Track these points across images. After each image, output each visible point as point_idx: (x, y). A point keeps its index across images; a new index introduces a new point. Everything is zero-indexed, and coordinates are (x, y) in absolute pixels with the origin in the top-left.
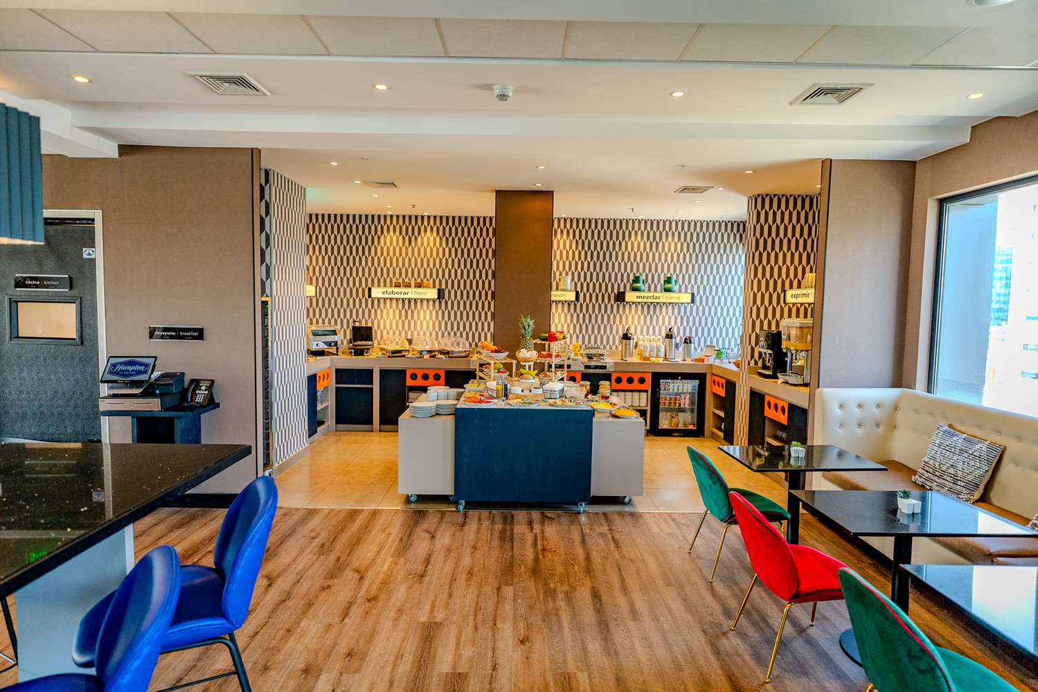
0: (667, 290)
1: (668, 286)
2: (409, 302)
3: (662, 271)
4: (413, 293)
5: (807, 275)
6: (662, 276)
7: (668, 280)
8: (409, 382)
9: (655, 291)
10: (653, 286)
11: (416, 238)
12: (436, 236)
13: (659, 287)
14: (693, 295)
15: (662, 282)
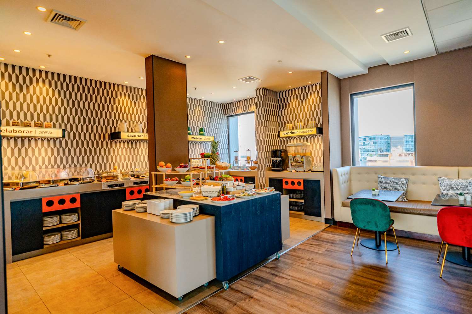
0: (200, 135)
1: (201, 133)
2: (23, 141)
3: (198, 126)
4: (35, 132)
5: (287, 125)
6: (198, 128)
7: (201, 130)
8: (45, 209)
9: (195, 134)
10: (194, 133)
11: (28, 87)
12: (48, 87)
13: (197, 133)
14: (215, 137)
15: (198, 131)
